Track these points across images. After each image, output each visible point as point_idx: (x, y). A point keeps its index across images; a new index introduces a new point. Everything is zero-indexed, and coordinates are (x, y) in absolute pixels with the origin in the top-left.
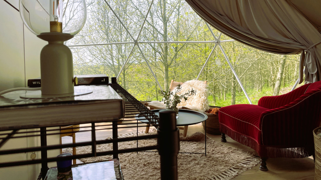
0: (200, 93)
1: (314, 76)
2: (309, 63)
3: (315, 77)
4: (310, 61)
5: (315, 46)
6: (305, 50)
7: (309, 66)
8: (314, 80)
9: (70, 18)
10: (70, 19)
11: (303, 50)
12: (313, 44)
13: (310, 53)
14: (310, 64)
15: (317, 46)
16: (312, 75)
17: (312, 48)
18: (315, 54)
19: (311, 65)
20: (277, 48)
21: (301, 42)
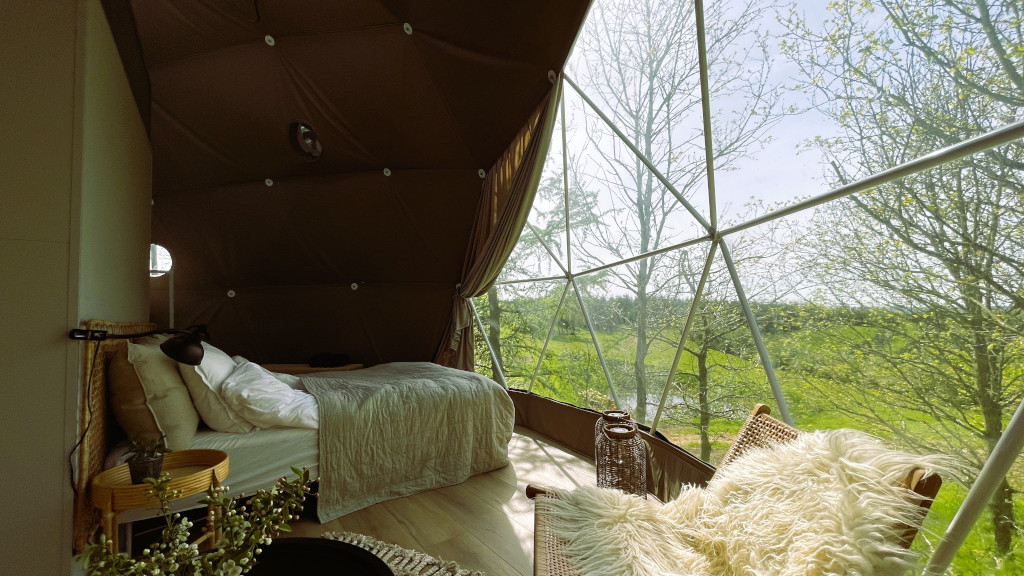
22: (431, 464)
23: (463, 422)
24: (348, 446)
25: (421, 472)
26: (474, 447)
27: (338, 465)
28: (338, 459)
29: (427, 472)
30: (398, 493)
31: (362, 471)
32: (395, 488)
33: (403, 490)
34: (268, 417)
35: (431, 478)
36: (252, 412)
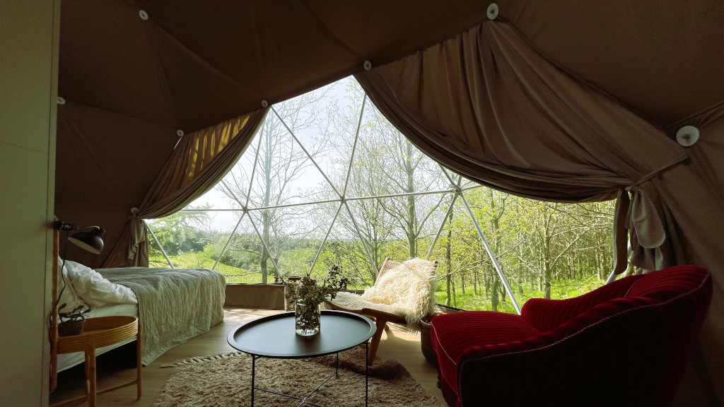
0: (420, 283)
1: (659, 255)
2: (639, 219)
3: (662, 258)
4: (644, 214)
5: (660, 175)
6: (627, 189)
7: (640, 227)
8: (659, 264)
9: (287, 179)
10: (286, 182)
11: (623, 187)
12: (653, 171)
13: (642, 194)
14: (643, 221)
15: (666, 175)
16: (653, 251)
17: (650, 180)
18: (659, 196)
19: (645, 225)
20: (555, 190)
21: (615, 168)
22: (193, 322)
23: (208, 294)
24: (154, 312)
25: (188, 328)
26: (212, 310)
27: (150, 327)
28: (150, 322)
29: (191, 328)
30: (178, 343)
31: (161, 330)
32: (174, 340)
33: (180, 340)
34: (108, 296)
35: (194, 331)
36: (99, 293)
